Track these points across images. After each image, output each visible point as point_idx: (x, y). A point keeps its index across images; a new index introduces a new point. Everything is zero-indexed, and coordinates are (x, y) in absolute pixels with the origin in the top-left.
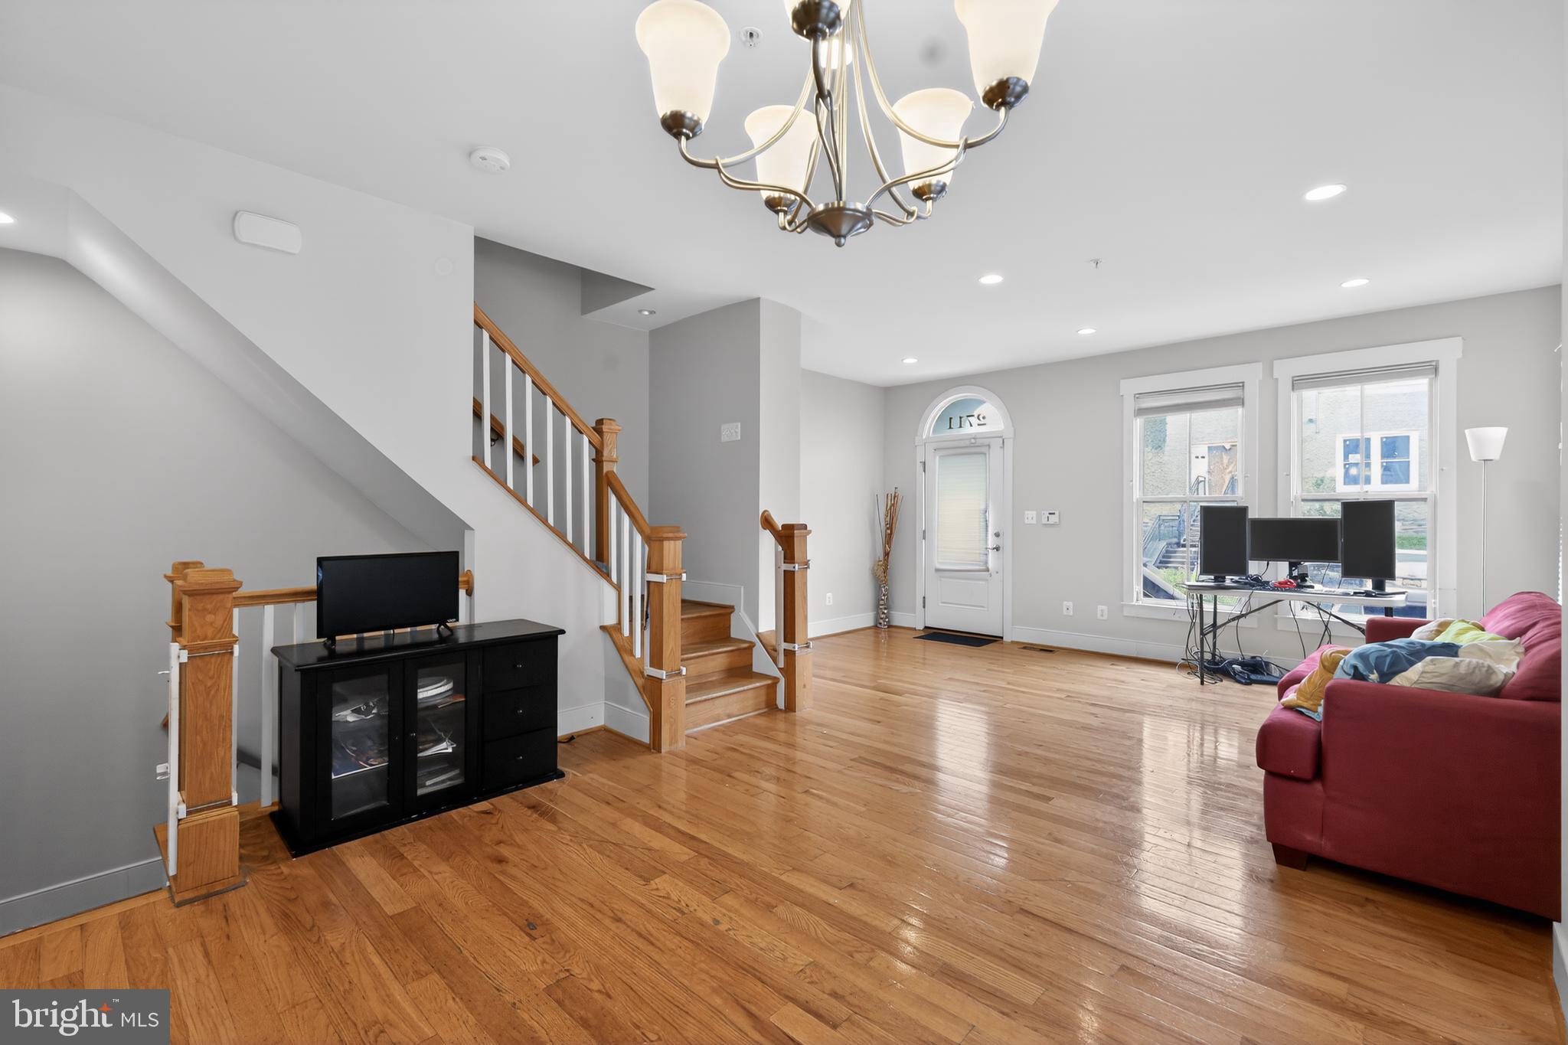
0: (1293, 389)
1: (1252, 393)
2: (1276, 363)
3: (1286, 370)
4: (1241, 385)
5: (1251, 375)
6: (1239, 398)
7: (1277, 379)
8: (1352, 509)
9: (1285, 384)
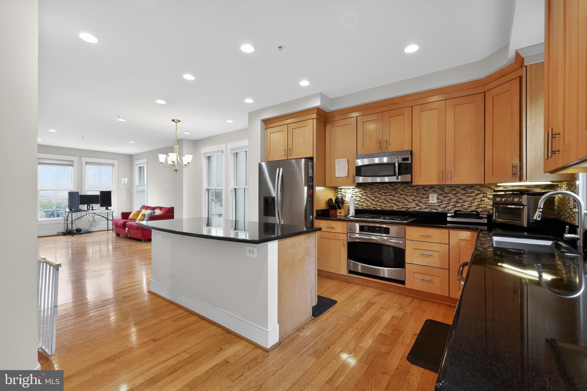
0: (86, 165)
1: (75, 164)
2: (81, 157)
3: (84, 160)
4: (72, 161)
5: (75, 159)
6: (72, 165)
7: (82, 162)
8: (102, 193)
9: (84, 163)
